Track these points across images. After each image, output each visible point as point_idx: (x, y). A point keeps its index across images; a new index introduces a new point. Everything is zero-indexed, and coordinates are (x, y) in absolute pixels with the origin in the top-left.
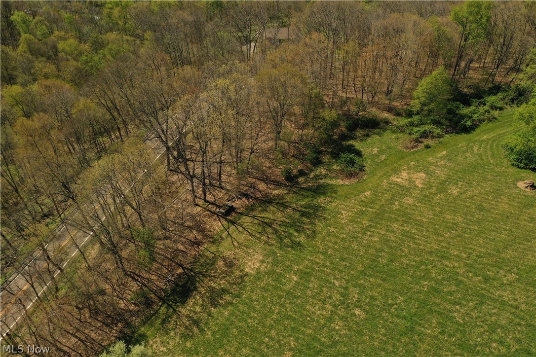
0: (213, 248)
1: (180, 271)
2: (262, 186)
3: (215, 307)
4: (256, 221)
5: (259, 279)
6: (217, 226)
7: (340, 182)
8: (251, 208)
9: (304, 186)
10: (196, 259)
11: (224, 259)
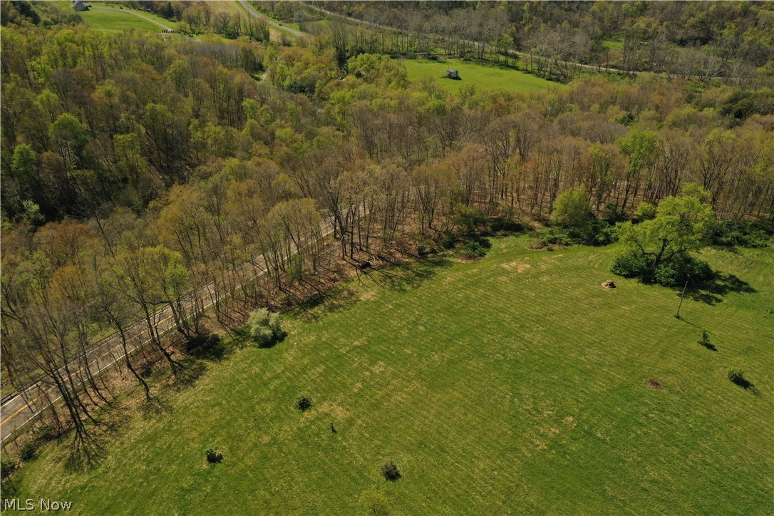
0: (345, 285)
1: (317, 292)
2: (398, 255)
3: (331, 312)
4: (382, 274)
5: (366, 303)
6: (353, 273)
7: (460, 261)
8: (382, 267)
9: (430, 259)
10: (330, 288)
11: (349, 291)
